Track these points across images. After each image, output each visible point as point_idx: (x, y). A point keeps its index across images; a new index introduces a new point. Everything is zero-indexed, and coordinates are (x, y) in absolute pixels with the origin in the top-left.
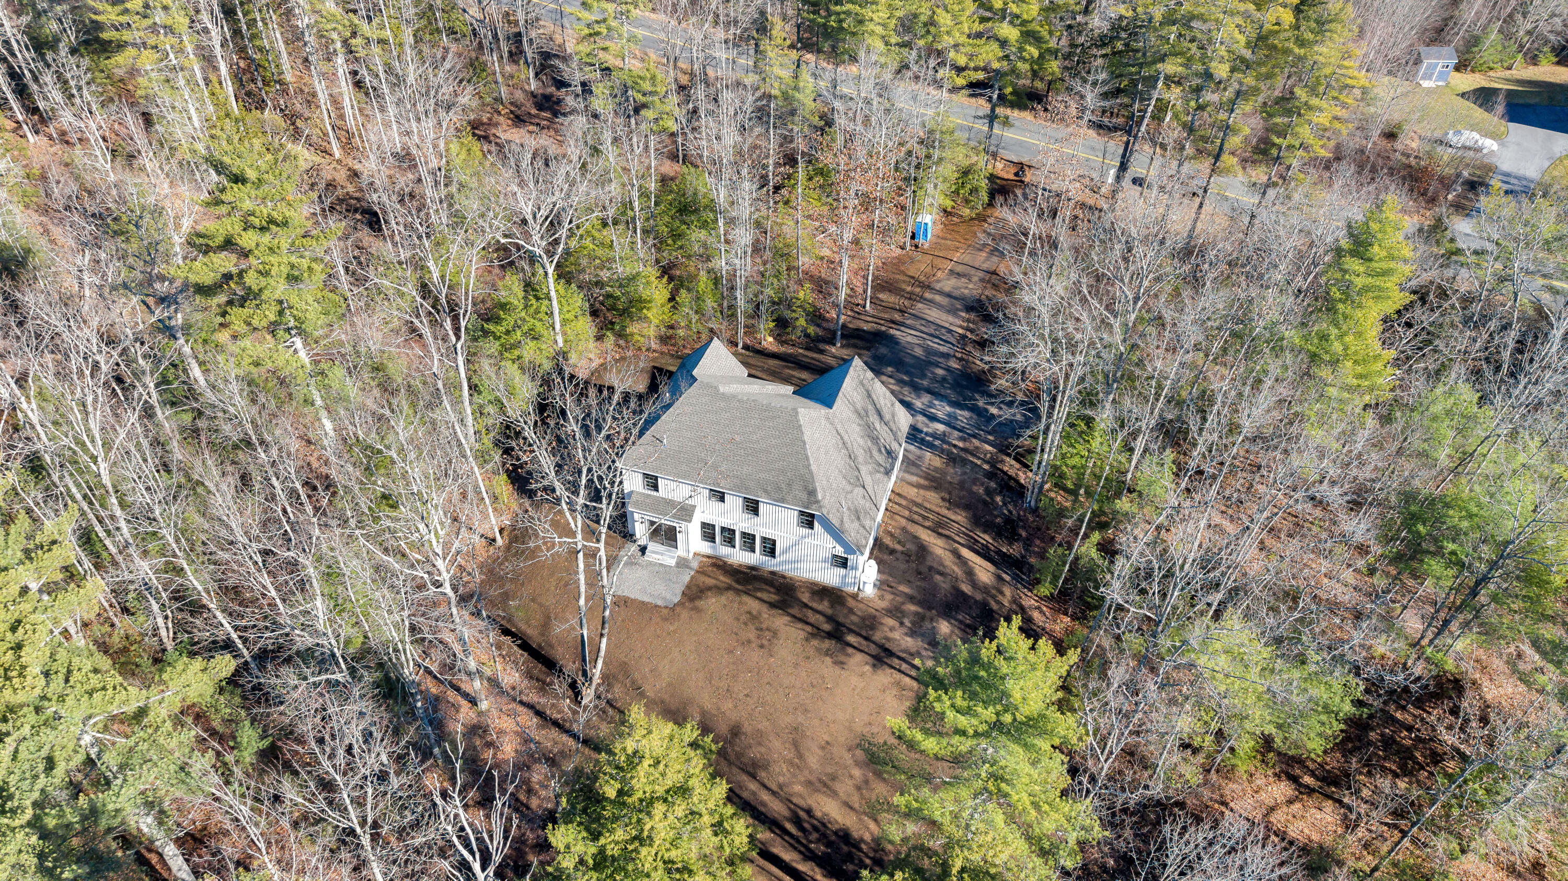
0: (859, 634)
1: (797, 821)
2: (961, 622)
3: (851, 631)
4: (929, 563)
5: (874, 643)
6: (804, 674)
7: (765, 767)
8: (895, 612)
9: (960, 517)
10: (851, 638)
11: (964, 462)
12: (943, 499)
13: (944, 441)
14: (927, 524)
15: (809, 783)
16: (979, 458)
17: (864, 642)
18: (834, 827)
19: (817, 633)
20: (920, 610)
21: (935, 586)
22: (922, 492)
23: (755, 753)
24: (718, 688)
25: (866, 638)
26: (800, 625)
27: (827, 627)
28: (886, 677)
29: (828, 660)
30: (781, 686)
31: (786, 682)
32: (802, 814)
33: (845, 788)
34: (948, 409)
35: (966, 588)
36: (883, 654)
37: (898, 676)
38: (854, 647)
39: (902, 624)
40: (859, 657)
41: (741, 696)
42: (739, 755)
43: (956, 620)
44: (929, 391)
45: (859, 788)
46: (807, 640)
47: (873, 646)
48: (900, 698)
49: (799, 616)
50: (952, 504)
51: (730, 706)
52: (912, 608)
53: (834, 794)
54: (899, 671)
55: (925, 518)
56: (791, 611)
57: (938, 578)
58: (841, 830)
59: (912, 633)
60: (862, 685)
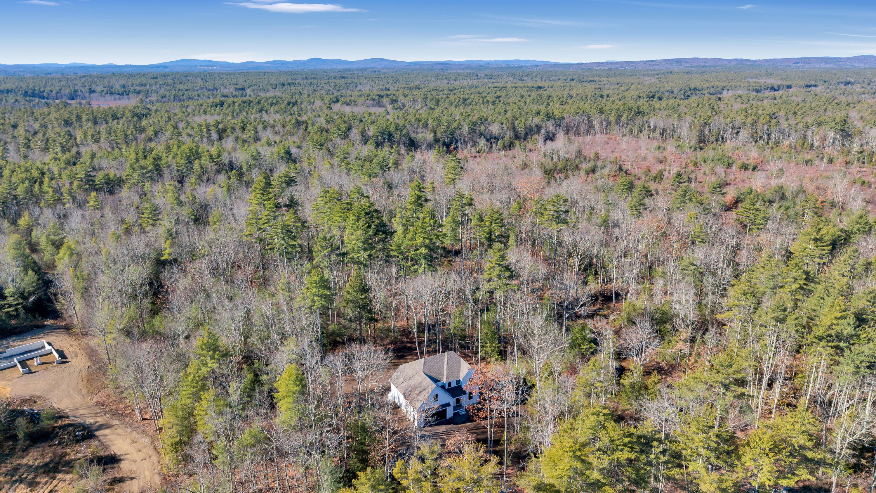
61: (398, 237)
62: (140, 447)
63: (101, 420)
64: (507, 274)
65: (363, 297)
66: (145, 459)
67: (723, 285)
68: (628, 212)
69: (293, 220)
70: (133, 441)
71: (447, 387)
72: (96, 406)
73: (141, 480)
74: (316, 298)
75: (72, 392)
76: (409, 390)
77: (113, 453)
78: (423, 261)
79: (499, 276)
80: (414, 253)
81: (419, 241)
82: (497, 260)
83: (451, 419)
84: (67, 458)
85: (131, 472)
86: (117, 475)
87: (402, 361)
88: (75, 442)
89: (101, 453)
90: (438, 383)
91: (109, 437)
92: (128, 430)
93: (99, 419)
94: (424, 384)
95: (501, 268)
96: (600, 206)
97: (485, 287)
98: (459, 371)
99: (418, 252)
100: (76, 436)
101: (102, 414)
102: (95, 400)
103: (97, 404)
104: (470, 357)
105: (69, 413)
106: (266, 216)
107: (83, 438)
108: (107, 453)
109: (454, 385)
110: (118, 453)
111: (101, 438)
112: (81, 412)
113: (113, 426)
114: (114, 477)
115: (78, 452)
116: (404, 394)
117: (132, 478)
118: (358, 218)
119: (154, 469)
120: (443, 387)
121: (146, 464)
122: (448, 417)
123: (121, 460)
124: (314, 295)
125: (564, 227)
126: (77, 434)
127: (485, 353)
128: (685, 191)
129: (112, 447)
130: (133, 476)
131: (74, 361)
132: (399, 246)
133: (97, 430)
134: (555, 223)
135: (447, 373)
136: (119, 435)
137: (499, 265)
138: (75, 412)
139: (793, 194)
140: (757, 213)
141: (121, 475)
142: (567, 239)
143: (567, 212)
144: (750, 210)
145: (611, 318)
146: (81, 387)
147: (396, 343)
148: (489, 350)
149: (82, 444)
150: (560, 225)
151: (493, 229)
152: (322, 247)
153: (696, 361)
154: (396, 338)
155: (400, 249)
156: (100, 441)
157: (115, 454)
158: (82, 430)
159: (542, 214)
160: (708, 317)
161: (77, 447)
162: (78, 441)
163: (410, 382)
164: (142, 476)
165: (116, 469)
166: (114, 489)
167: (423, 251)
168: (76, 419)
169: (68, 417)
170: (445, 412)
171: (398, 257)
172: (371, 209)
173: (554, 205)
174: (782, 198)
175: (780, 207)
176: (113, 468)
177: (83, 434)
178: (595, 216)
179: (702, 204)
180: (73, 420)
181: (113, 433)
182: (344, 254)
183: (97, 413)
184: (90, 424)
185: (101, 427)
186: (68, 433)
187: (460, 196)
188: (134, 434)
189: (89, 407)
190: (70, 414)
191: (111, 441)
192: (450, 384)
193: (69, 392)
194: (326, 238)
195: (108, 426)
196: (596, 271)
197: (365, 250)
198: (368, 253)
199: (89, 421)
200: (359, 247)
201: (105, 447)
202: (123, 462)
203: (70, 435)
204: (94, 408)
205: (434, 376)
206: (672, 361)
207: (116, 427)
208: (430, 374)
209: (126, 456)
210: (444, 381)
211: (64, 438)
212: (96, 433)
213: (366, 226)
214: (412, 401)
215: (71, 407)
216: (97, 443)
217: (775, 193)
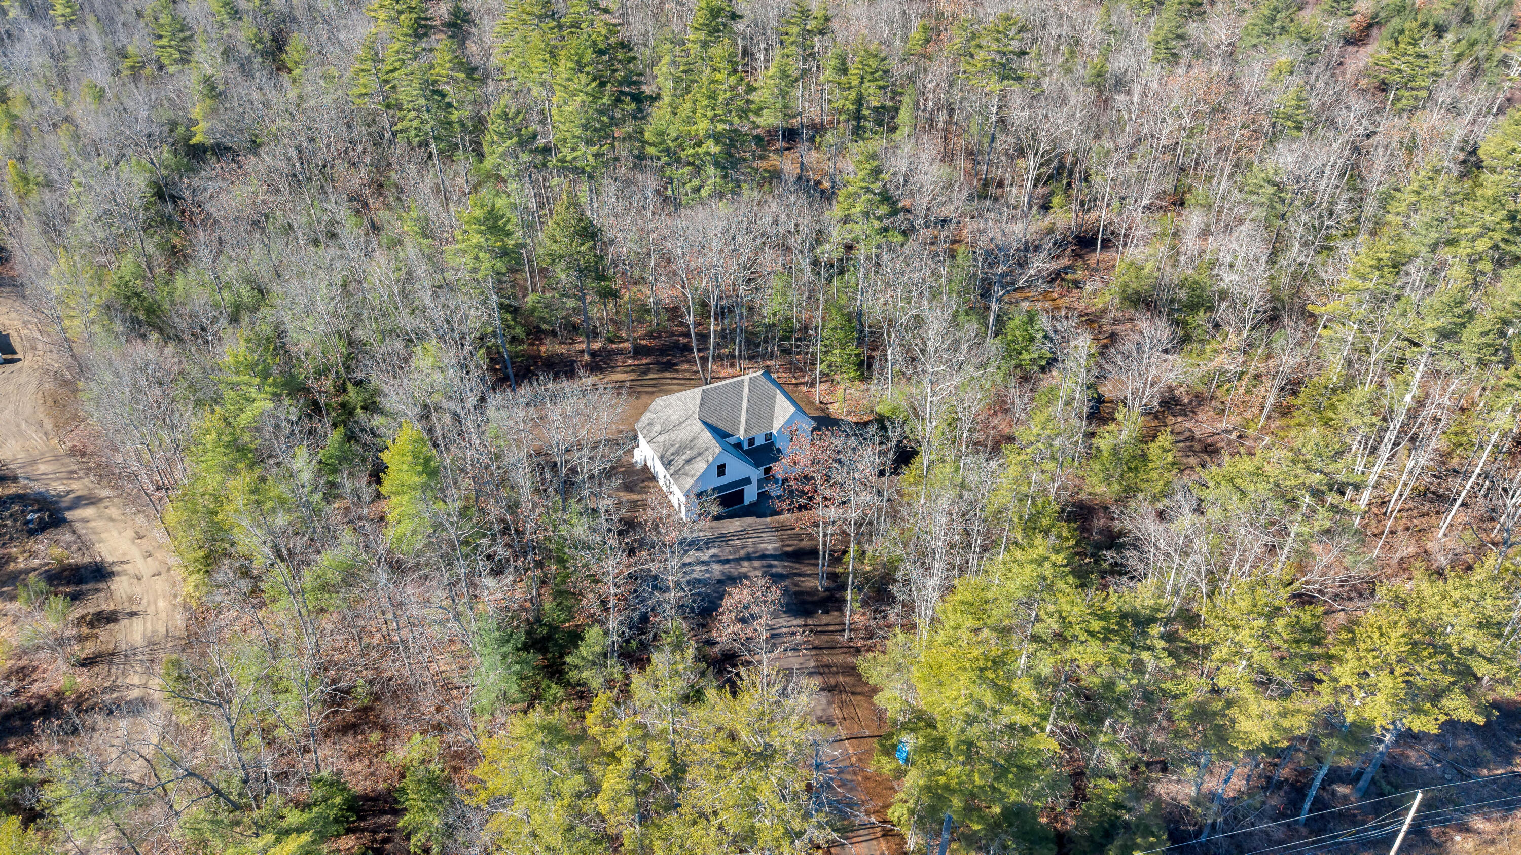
34: (697, 576)
61: (659, 115)
62: (151, 548)
63: (78, 487)
64: (883, 210)
65: (583, 249)
66: (159, 574)
67: (1328, 227)
68: (1149, 52)
69: (448, 65)
70: (137, 533)
71: (746, 447)
72: (70, 455)
73: (149, 618)
74: (481, 255)
75: (24, 425)
76: (669, 453)
77: (98, 559)
78: (711, 170)
79: (866, 215)
80: (691, 151)
81: (703, 125)
82: (863, 180)
83: (752, 505)
84: (11, 566)
85: (131, 600)
86: (104, 607)
87: (668, 375)
88: (26, 535)
89: (76, 559)
90: (728, 440)
91: (92, 524)
92: (130, 510)
93: (75, 485)
94: (699, 443)
95: (871, 196)
96: (1092, 35)
97: (838, 235)
98: (772, 416)
99: (701, 150)
100: (27, 522)
101: (81, 473)
102: (69, 443)
103: (74, 452)
104: (801, 370)
105: (18, 471)
106: (397, 52)
107: (42, 527)
108: (87, 560)
109: (760, 442)
110: (109, 559)
111: (77, 525)
112: (42, 468)
113: (101, 500)
114: (98, 609)
115: (33, 554)
116: (661, 458)
117: (133, 614)
118: (580, 67)
119: (176, 596)
120: (738, 445)
121: (160, 584)
122: (747, 501)
123: (112, 574)
124: (480, 247)
125: (1016, 86)
126: (29, 517)
127: (830, 366)
128: (1275, 9)
129: (97, 545)
130: (135, 608)
131: (29, 357)
132: (661, 134)
133: (70, 509)
134: (995, 78)
135: (747, 419)
136: (111, 519)
137: (868, 190)
138: (29, 469)
139: (1487, 10)
140: (1421, 62)
141: (112, 607)
142: (1018, 116)
143: (1023, 53)
144: (1405, 54)
145: (1089, 287)
146: (41, 416)
147: (659, 336)
148: (837, 360)
149: (40, 537)
150: (1005, 82)
151: (865, 93)
152: (500, 134)
153: (1248, 392)
154: (658, 324)
155: (663, 142)
156: (74, 532)
157: (103, 561)
158: (39, 510)
159: (972, 56)
160: (1285, 294)
161: (31, 545)
162: (32, 533)
163: (673, 435)
164: (151, 610)
165: (102, 594)
166: (97, 637)
167: (711, 147)
168: (32, 484)
169: (15, 479)
170: (740, 495)
171: (658, 158)
172: (612, 40)
173: (998, 40)
174: (1463, 20)
175: (1459, 41)
176: (98, 591)
177: (41, 519)
178: (1079, 60)
179: (1306, 40)
180: (25, 487)
181: (100, 517)
182: (546, 150)
183: (72, 472)
184: (58, 495)
185: (78, 502)
186: (11, 515)
187: (802, 12)
188: (140, 519)
189: (57, 458)
190: (20, 473)
191: (95, 533)
192: (751, 441)
193: (18, 425)
194: (506, 114)
195: (91, 501)
196: (1069, 184)
197: (589, 143)
198: (594, 150)
199: (57, 488)
200: (574, 137)
201: (85, 545)
202: (117, 579)
203: (15, 521)
204: (67, 460)
205: (721, 425)
206: (1200, 388)
207: (107, 503)
208: (712, 421)
209: (125, 566)
210: (741, 434)
211: (6, 525)
212: (68, 515)
213: (594, 84)
214: (676, 472)
215: (21, 456)
216: (68, 537)
217: (1452, 7)
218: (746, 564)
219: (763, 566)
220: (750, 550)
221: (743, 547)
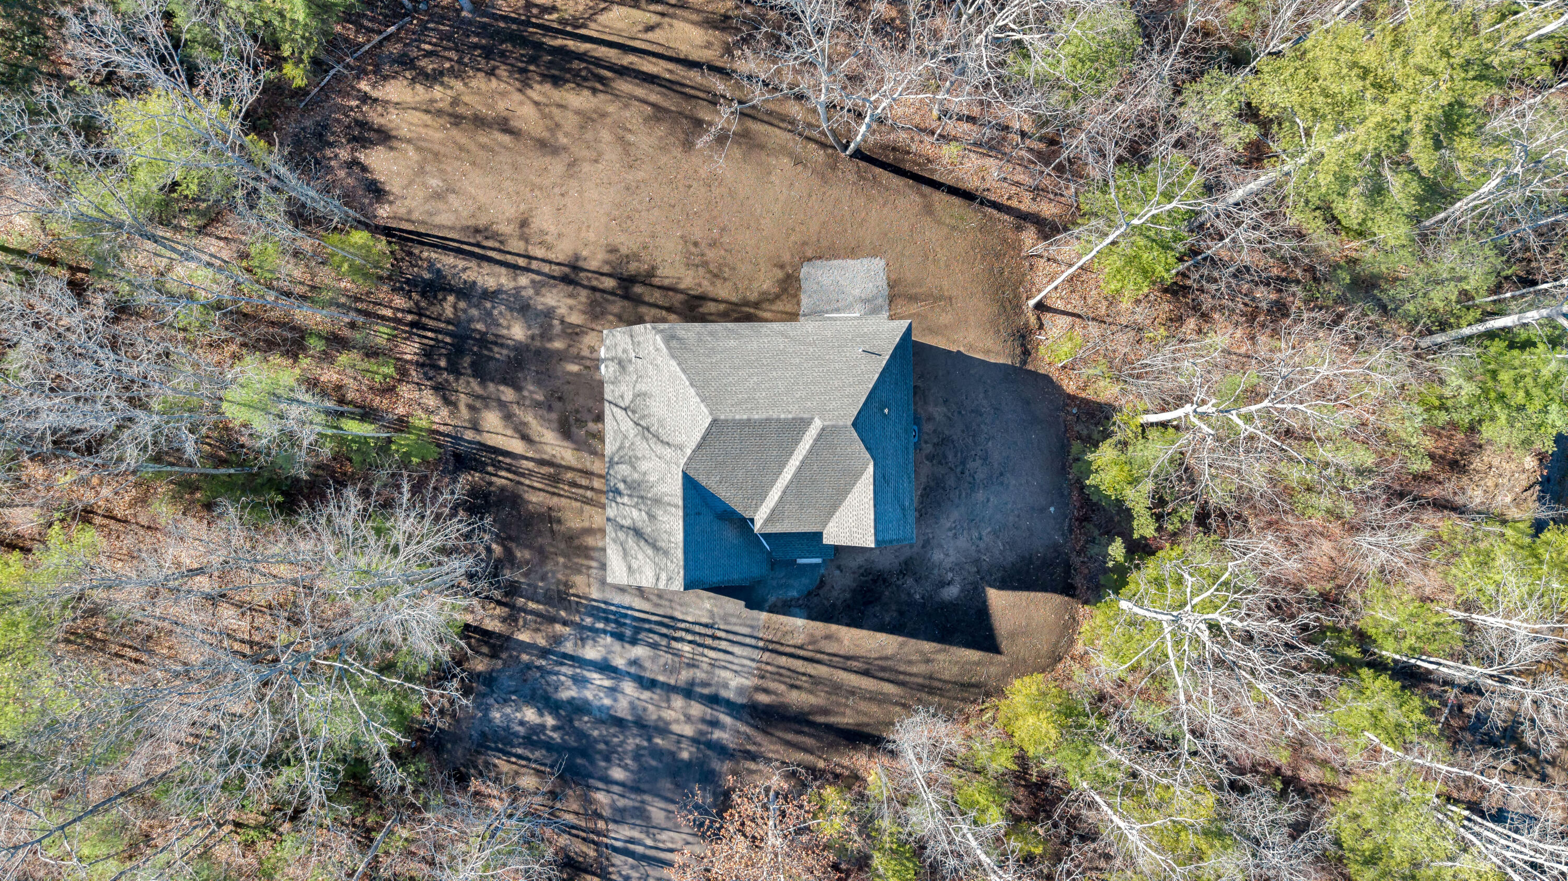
0: (603, 291)
1: (601, 79)
2: (502, 345)
3: (613, 293)
4: (554, 416)
5: (585, 287)
6: (643, 228)
7: (647, 119)
8: (574, 333)
9: (536, 499)
10: (609, 283)
11: (548, 599)
12: (559, 521)
13: (580, 627)
14: (569, 475)
15: (604, 115)
16: (532, 612)
17: (594, 283)
18: (568, 86)
19: (647, 278)
20: (549, 345)
21: (539, 383)
22: (586, 524)
23: (661, 130)
24: (720, 184)
25: (594, 289)
26: (666, 282)
27: (638, 289)
28: (562, 251)
29: (624, 250)
30: (660, 207)
31: (656, 212)
32: (599, 86)
33: (570, 122)
34: (588, 694)
35: (508, 394)
36: (573, 276)
37: (551, 256)
38: (602, 274)
39: (562, 322)
40: (594, 264)
41: (695, 184)
42: (675, 122)
43: (508, 347)
44: (619, 722)
45: (558, 125)
46: (654, 268)
47: (585, 283)
48: (543, 233)
49: (671, 293)
50: (549, 518)
51: (701, 171)
52: (558, 345)
53: (578, 112)
54: (550, 262)
55: (574, 484)
56: (680, 297)
57: (539, 397)
58: (561, 86)
59: (549, 313)
60: (583, 235)
218: (678, 702)
219: (703, 721)
220: (700, 675)
221: (692, 665)
